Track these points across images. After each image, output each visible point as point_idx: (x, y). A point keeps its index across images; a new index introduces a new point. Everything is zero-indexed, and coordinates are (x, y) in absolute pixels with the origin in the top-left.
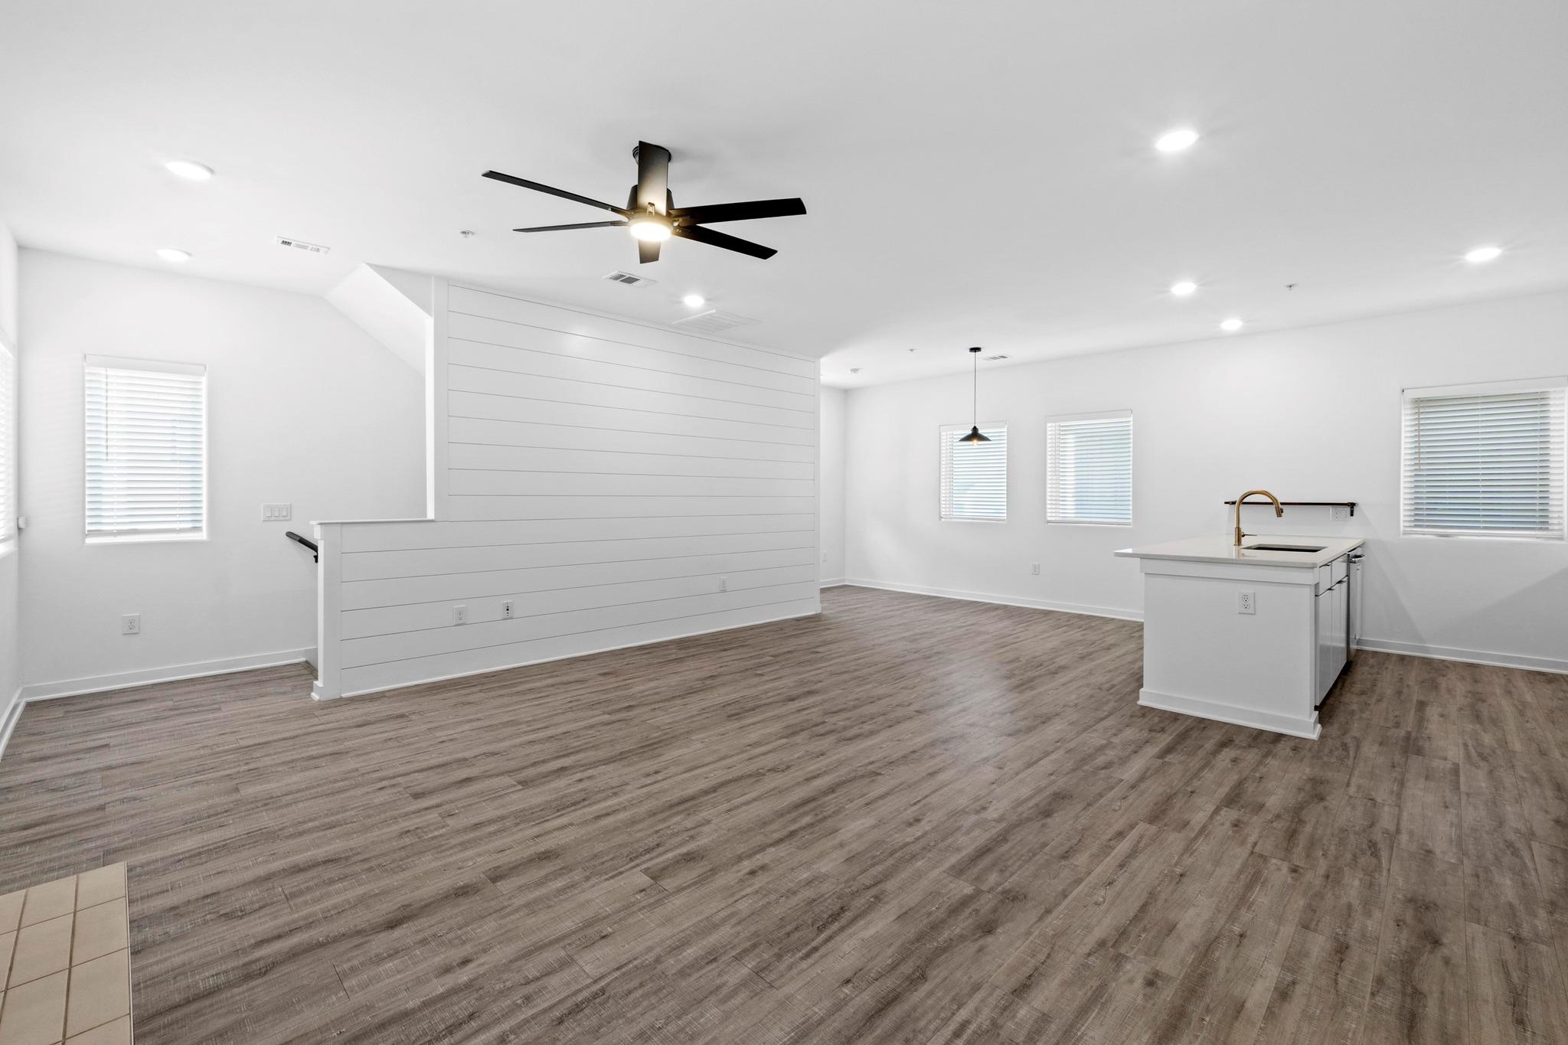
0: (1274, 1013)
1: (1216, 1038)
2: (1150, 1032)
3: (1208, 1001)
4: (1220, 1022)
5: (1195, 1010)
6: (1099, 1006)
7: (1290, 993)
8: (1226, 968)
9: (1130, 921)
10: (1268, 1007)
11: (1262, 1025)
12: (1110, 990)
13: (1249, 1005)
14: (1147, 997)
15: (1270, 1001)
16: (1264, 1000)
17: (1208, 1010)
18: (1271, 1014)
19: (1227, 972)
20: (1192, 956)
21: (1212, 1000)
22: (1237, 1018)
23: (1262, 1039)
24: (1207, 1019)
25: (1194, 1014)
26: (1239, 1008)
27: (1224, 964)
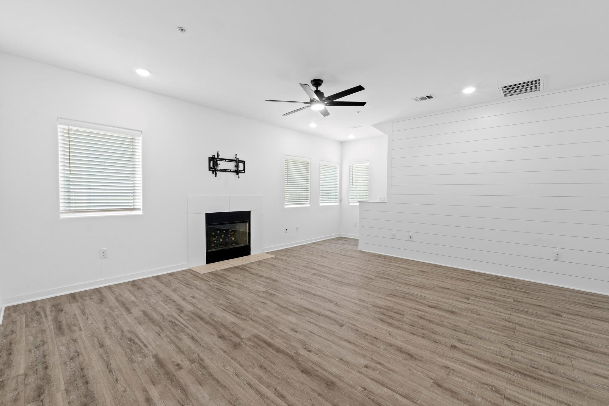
0: (145, 392)
1: (149, 371)
2: (162, 358)
3: (162, 376)
4: (153, 375)
5: (161, 371)
6: (177, 351)
7: (147, 403)
8: (171, 390)
9: (210, 372)
10: (148, 391)
11: (143, 385)
12: (181, 355)
13: (152, 386)
14: (173, 362)
15: (149, 394)
16: (151, 392)
17: (159, 374)
18: (145, 390)
19: (169, 389)
20: (182, 382)
21: (161, 377)
22: (151, 380)
23: (140, 382)
24: (156, 372)
25: (160, 370)
26: (153, 383)
27: (173, 390)
